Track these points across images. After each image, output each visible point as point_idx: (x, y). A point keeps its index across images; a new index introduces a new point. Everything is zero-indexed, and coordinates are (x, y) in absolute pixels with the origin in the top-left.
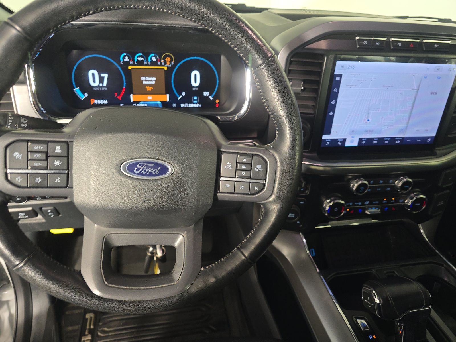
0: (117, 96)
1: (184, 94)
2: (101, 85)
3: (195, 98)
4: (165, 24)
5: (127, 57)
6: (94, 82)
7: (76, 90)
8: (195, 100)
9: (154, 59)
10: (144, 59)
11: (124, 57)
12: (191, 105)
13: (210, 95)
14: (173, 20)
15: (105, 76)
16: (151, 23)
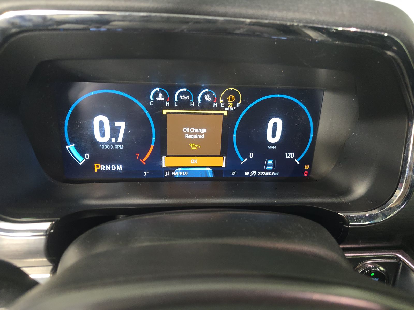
0: (139, 158)
1: (251, 155)
2: (113, 140)
3: (270, 162)
4: (266, 19)
5: (161, 95)
6: (103, 135)
7: (71, 148)
8: (270, 165)
9: (208, 98)
10: (191, 98)
11: (156, 95)
12: (261, 174)
13: (296, 157)
14: (288, 10)
15: (122, 125)
16: (235, 17)
